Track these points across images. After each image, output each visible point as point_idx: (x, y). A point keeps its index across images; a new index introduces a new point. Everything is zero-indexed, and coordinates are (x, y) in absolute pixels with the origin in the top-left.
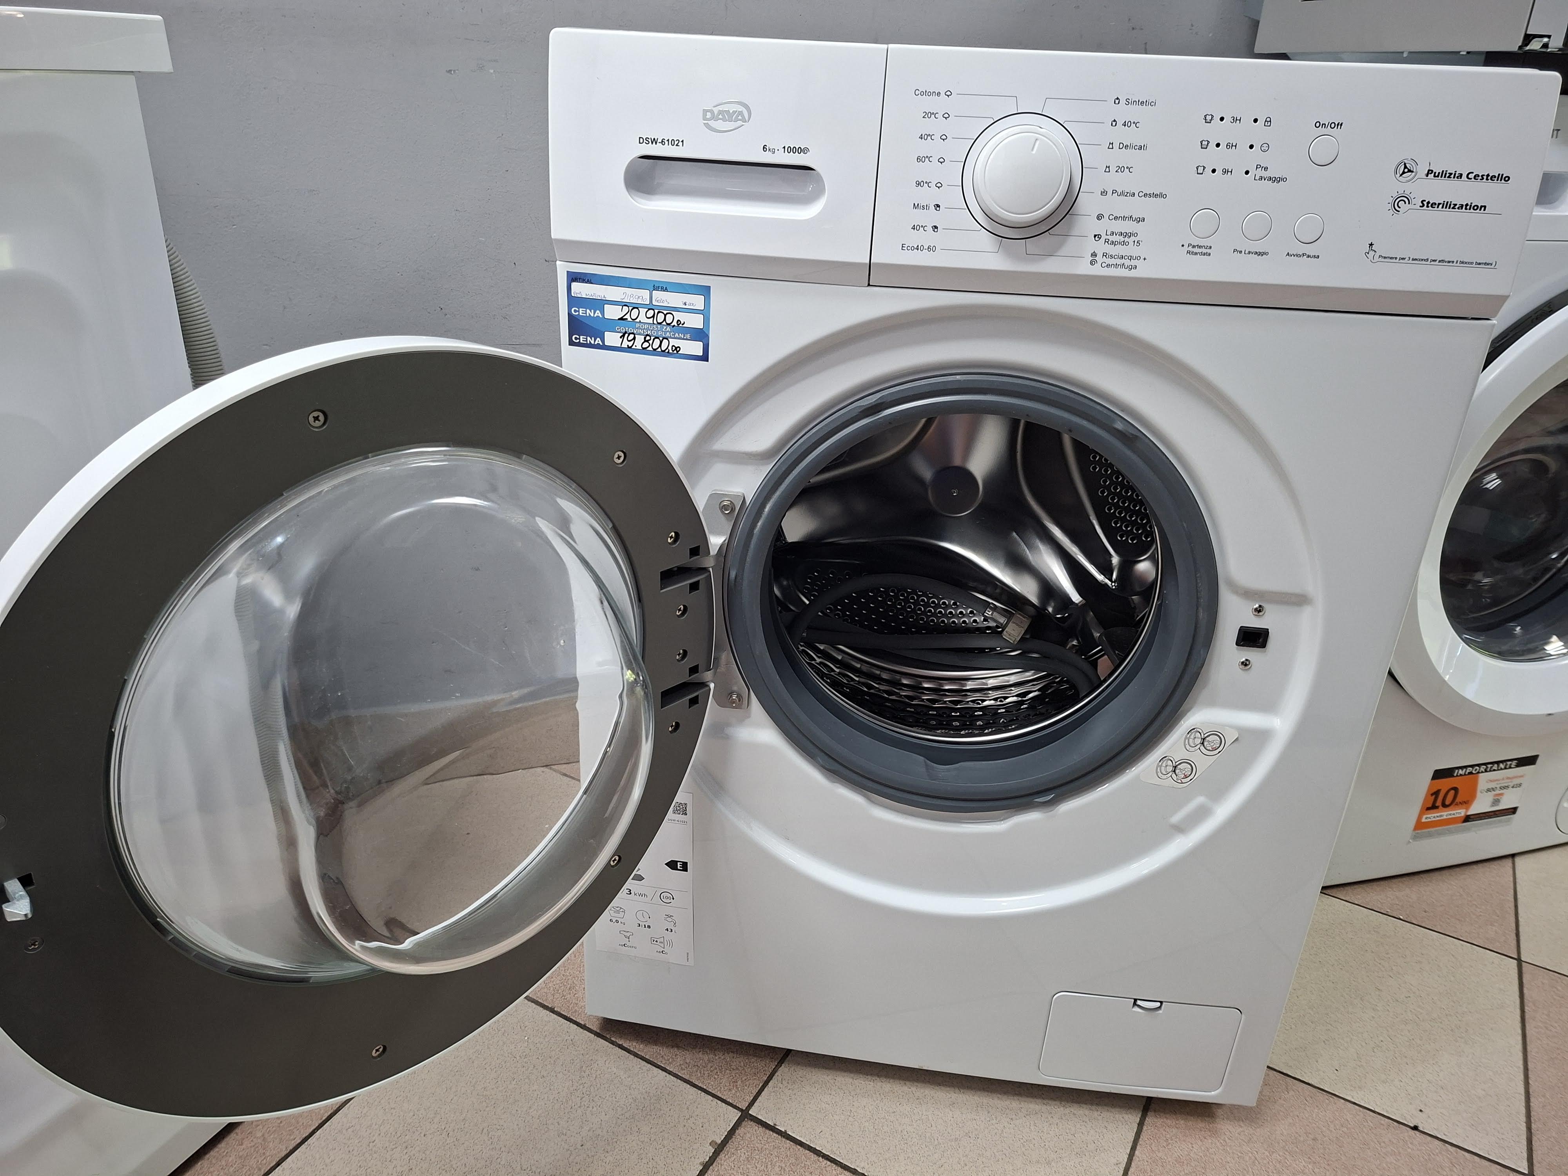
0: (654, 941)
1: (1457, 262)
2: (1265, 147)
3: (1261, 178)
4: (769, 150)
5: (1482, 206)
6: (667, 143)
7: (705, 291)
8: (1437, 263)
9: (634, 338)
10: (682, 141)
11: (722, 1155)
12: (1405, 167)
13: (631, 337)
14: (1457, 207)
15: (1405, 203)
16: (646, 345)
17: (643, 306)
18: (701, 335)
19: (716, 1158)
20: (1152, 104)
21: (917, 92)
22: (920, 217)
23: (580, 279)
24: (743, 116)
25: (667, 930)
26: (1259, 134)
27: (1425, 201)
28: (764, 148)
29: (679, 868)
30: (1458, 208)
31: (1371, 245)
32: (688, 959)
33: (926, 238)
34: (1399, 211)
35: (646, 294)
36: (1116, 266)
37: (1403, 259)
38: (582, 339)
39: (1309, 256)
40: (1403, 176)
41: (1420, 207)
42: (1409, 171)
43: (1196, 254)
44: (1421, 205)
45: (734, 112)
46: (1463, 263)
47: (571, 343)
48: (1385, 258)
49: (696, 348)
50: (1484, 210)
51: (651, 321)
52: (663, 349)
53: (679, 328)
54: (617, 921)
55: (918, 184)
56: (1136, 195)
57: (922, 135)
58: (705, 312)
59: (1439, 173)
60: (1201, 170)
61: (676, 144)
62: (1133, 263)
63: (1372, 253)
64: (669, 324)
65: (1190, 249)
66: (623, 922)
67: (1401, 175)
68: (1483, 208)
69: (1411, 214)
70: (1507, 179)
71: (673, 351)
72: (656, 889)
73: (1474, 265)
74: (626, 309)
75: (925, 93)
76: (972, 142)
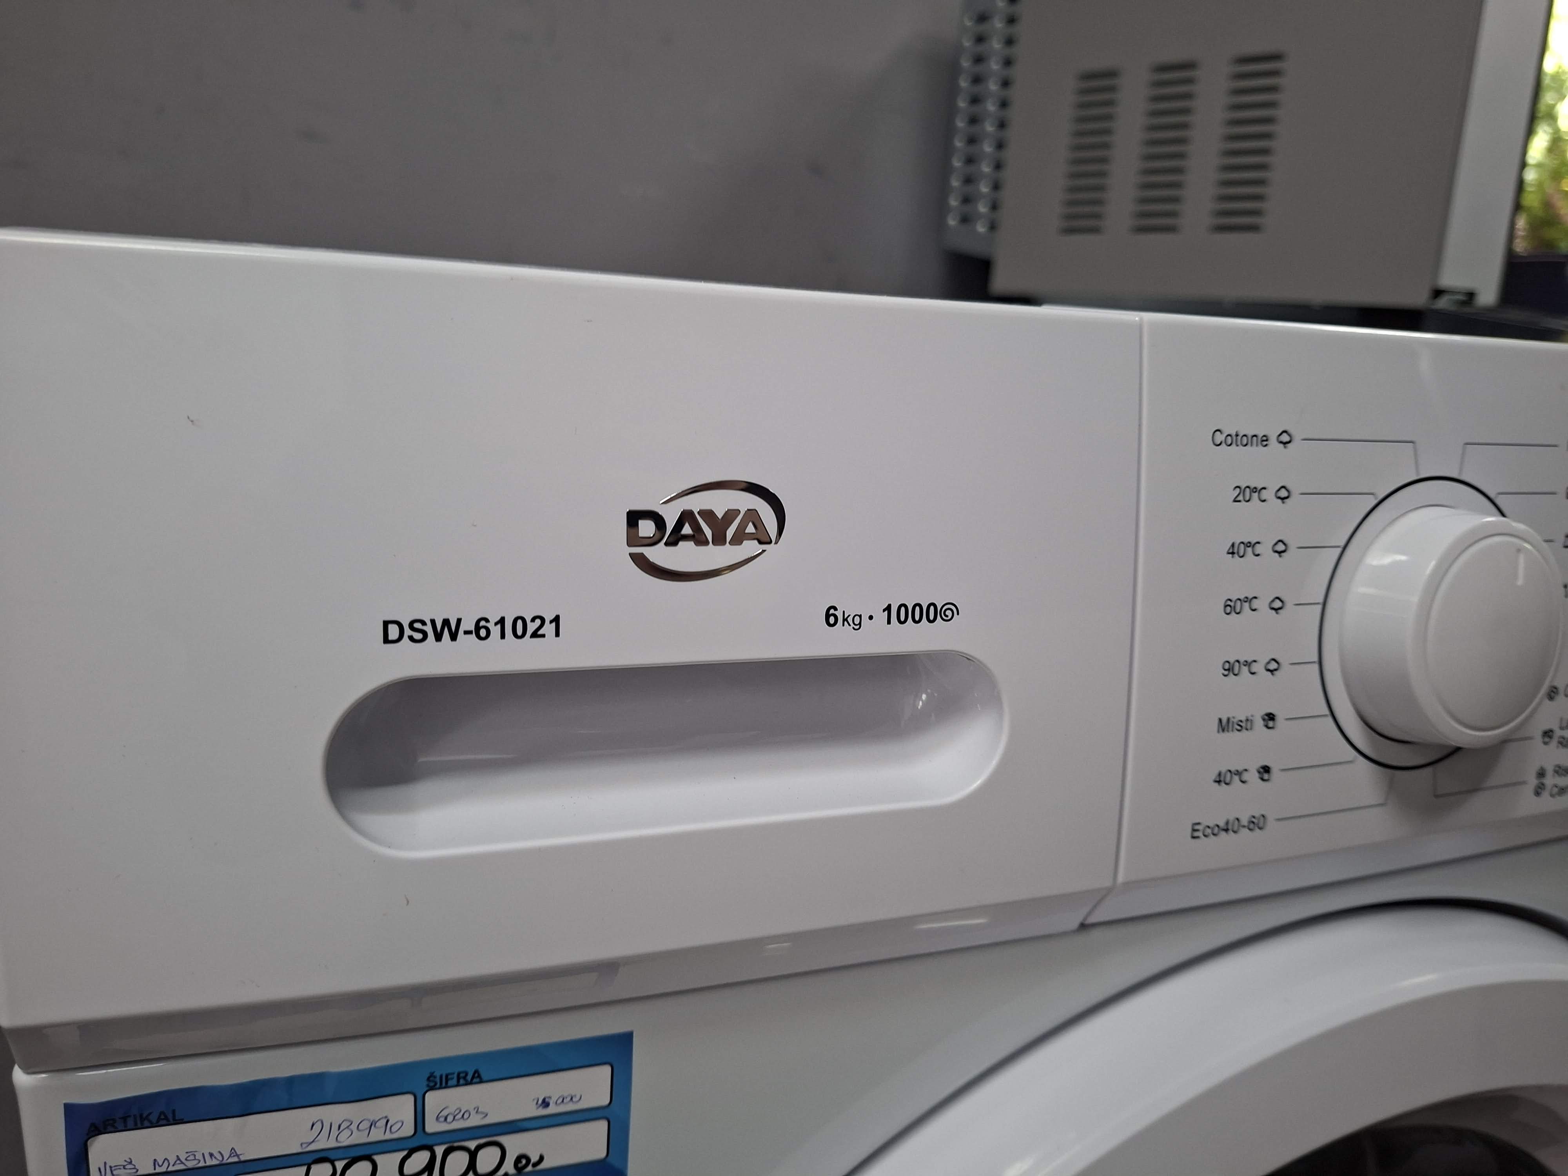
4: (845, 620)
6: (496, 631)
7: (614, 1051)
10: (556, 620)
17: (390, 1145)
21: (1219, 438)
22: (1233, 750)
24: (758, 523)
28: (828, 616)
33: (1245, 799)
35: (400, 1107)
45: (731, 515)
55: (1229, 669)
57: (1233, 545)
58: (614, 1114)
61: (530, 631)
75: (1236, 439)
76: (1339, 550)
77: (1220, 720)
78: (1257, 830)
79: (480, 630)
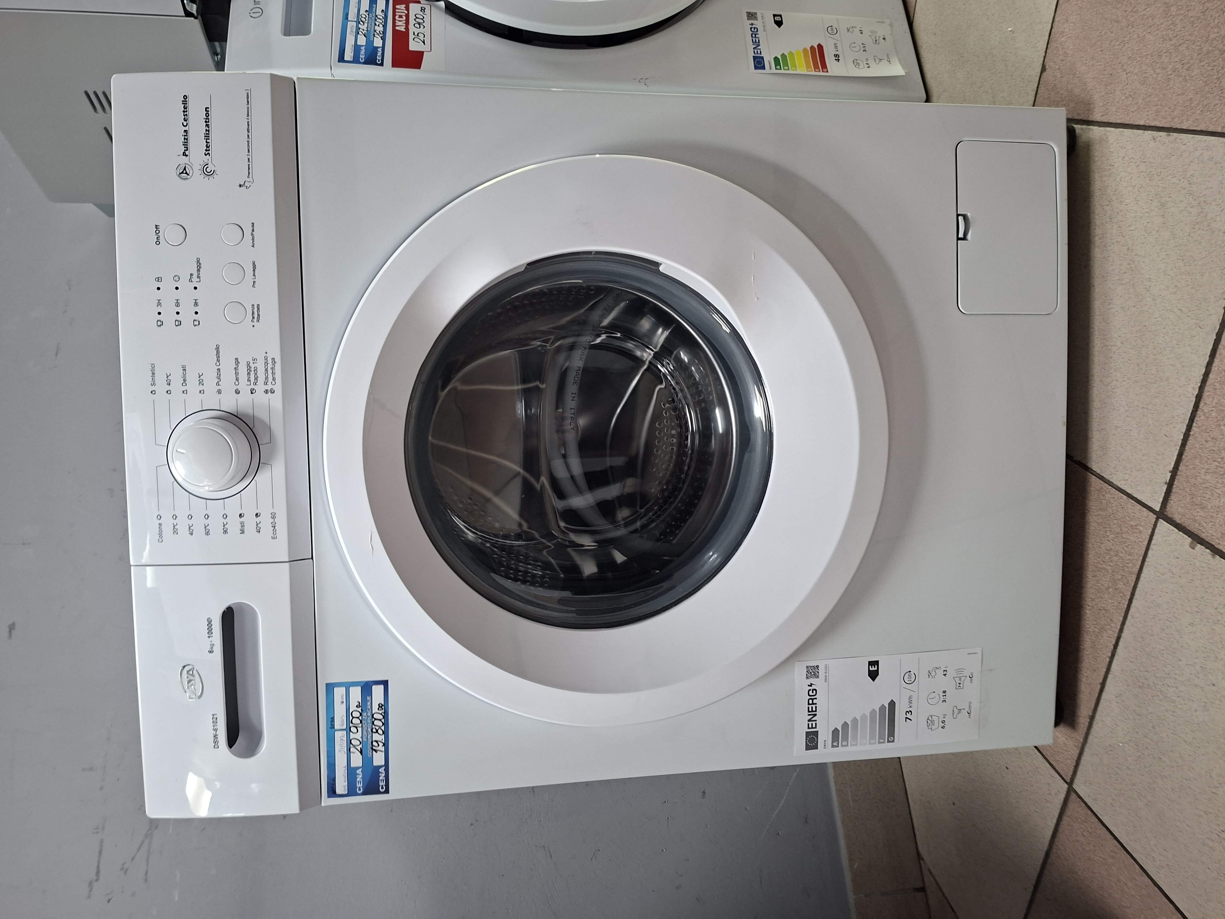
0: (959, 686)
1: (248, 119)
2: (177, 278)
3: (198, 277)
4: (212, 648)
5: (206, 111)
7: (330, 687)
8: (250, 134)
9: (376, 741)
10: (214, 715)
11: (1203, 536)
12: (182, 173)
13: (375, 744)
14: (208, 129)
15: (208, 167)
16: (380, 731)
17: (348, 736)
18: (367, 688)
19: (1207, 542)
20: (153, 367)
21: (161, 540)
22: (250, 527)
23: (332, 787)
24: (189, 671)
25: (945, 675)
26: (168, 285)
27: (205, 153)
28: (211, 653)
29: (876, 669)
30: (209, 127)
31: (240, 186)
32: (975, 653)
33: (266, 522)
34: (214, 171)
35: (338, 735)
36: (273, 373)
37: (249, 159)
38: (382, 783)
39: (253, 230)
40: (188, 173)
41: (209, 155)
42: (185, 169)
43: (259, 315)
44: (208, 155)
45: (188, 677)
46: (248, 115)
47: (387, 791)
48: (249, 173)
49: (378, 692)
50: (208, 108)
51: (360, 729)
52: (382, 717)
53: (363, 705)
54: (943, 722)
55: (225, 532)
56: (218, 367)
57: (190, 534)
58: (348, 686)
59: (185, 147)
60: (196, 323)
62: (270, 361)
63: (246, 184)
64: (361, 714)
65: (255, 320)
66: (943, 716)
67: (188, 175)
68: (207, 109)
69: (216, 161)
70: (185, 97)
71: (382, 709)
72: (902, 688)
73: (249, 106)
74: (352, 749)
75: (160, 535)
76: (190, 495)
77: (241, 533)
78: (276, 515)
79: (216, 730)
